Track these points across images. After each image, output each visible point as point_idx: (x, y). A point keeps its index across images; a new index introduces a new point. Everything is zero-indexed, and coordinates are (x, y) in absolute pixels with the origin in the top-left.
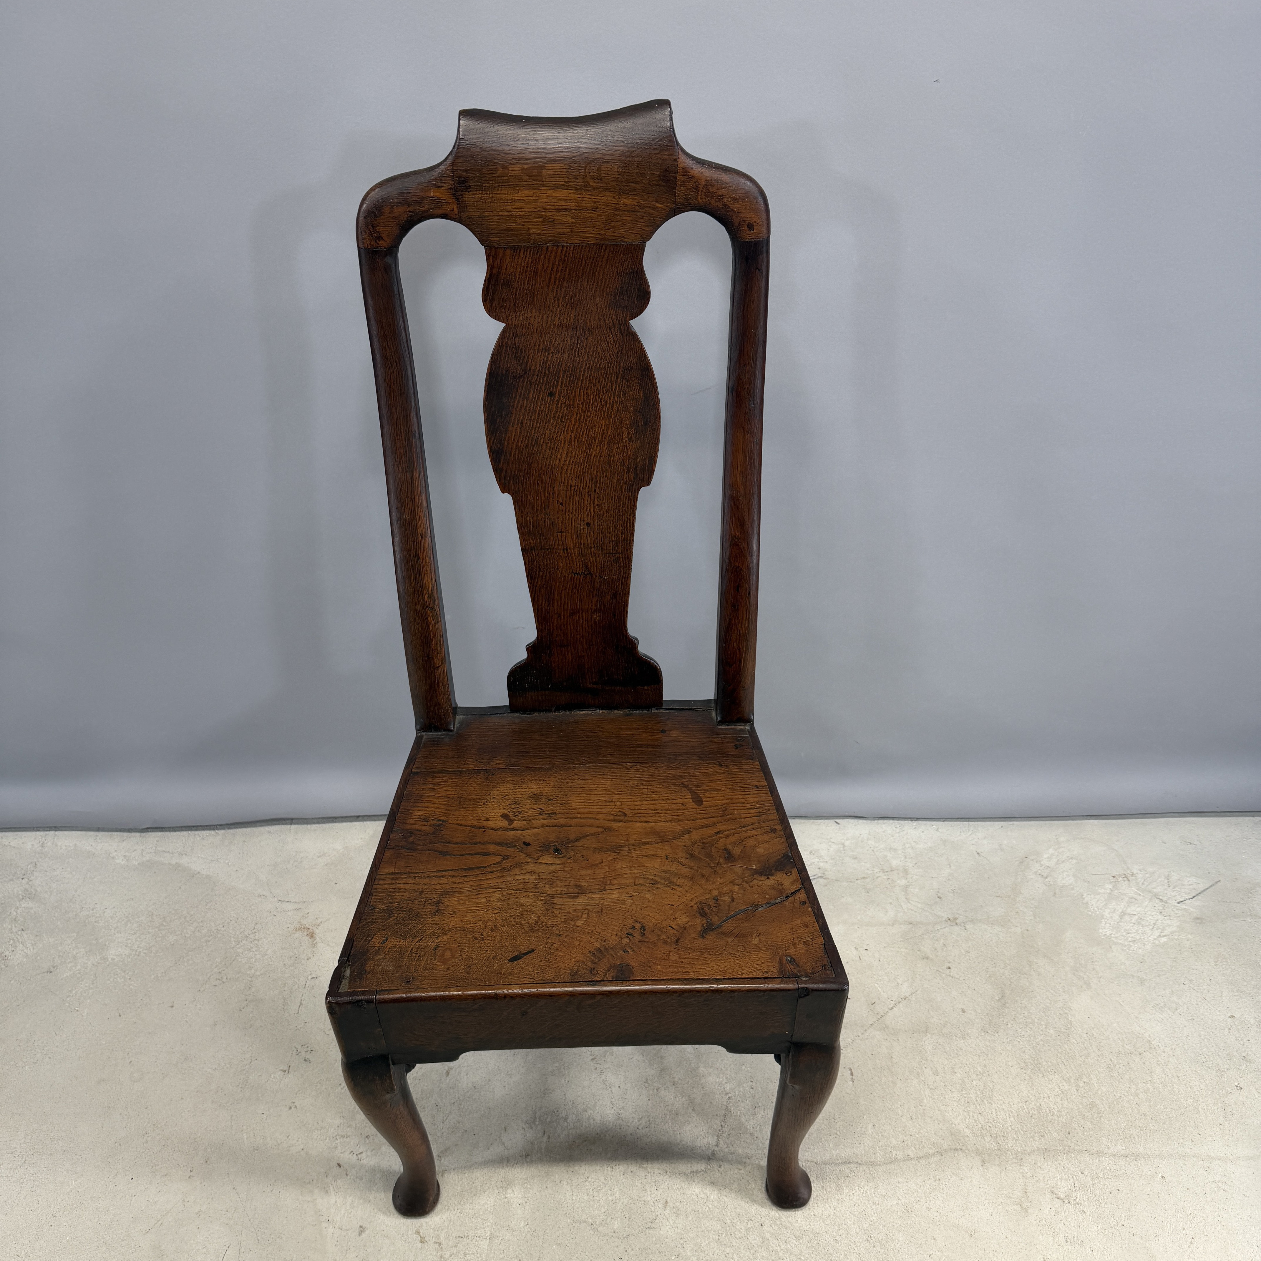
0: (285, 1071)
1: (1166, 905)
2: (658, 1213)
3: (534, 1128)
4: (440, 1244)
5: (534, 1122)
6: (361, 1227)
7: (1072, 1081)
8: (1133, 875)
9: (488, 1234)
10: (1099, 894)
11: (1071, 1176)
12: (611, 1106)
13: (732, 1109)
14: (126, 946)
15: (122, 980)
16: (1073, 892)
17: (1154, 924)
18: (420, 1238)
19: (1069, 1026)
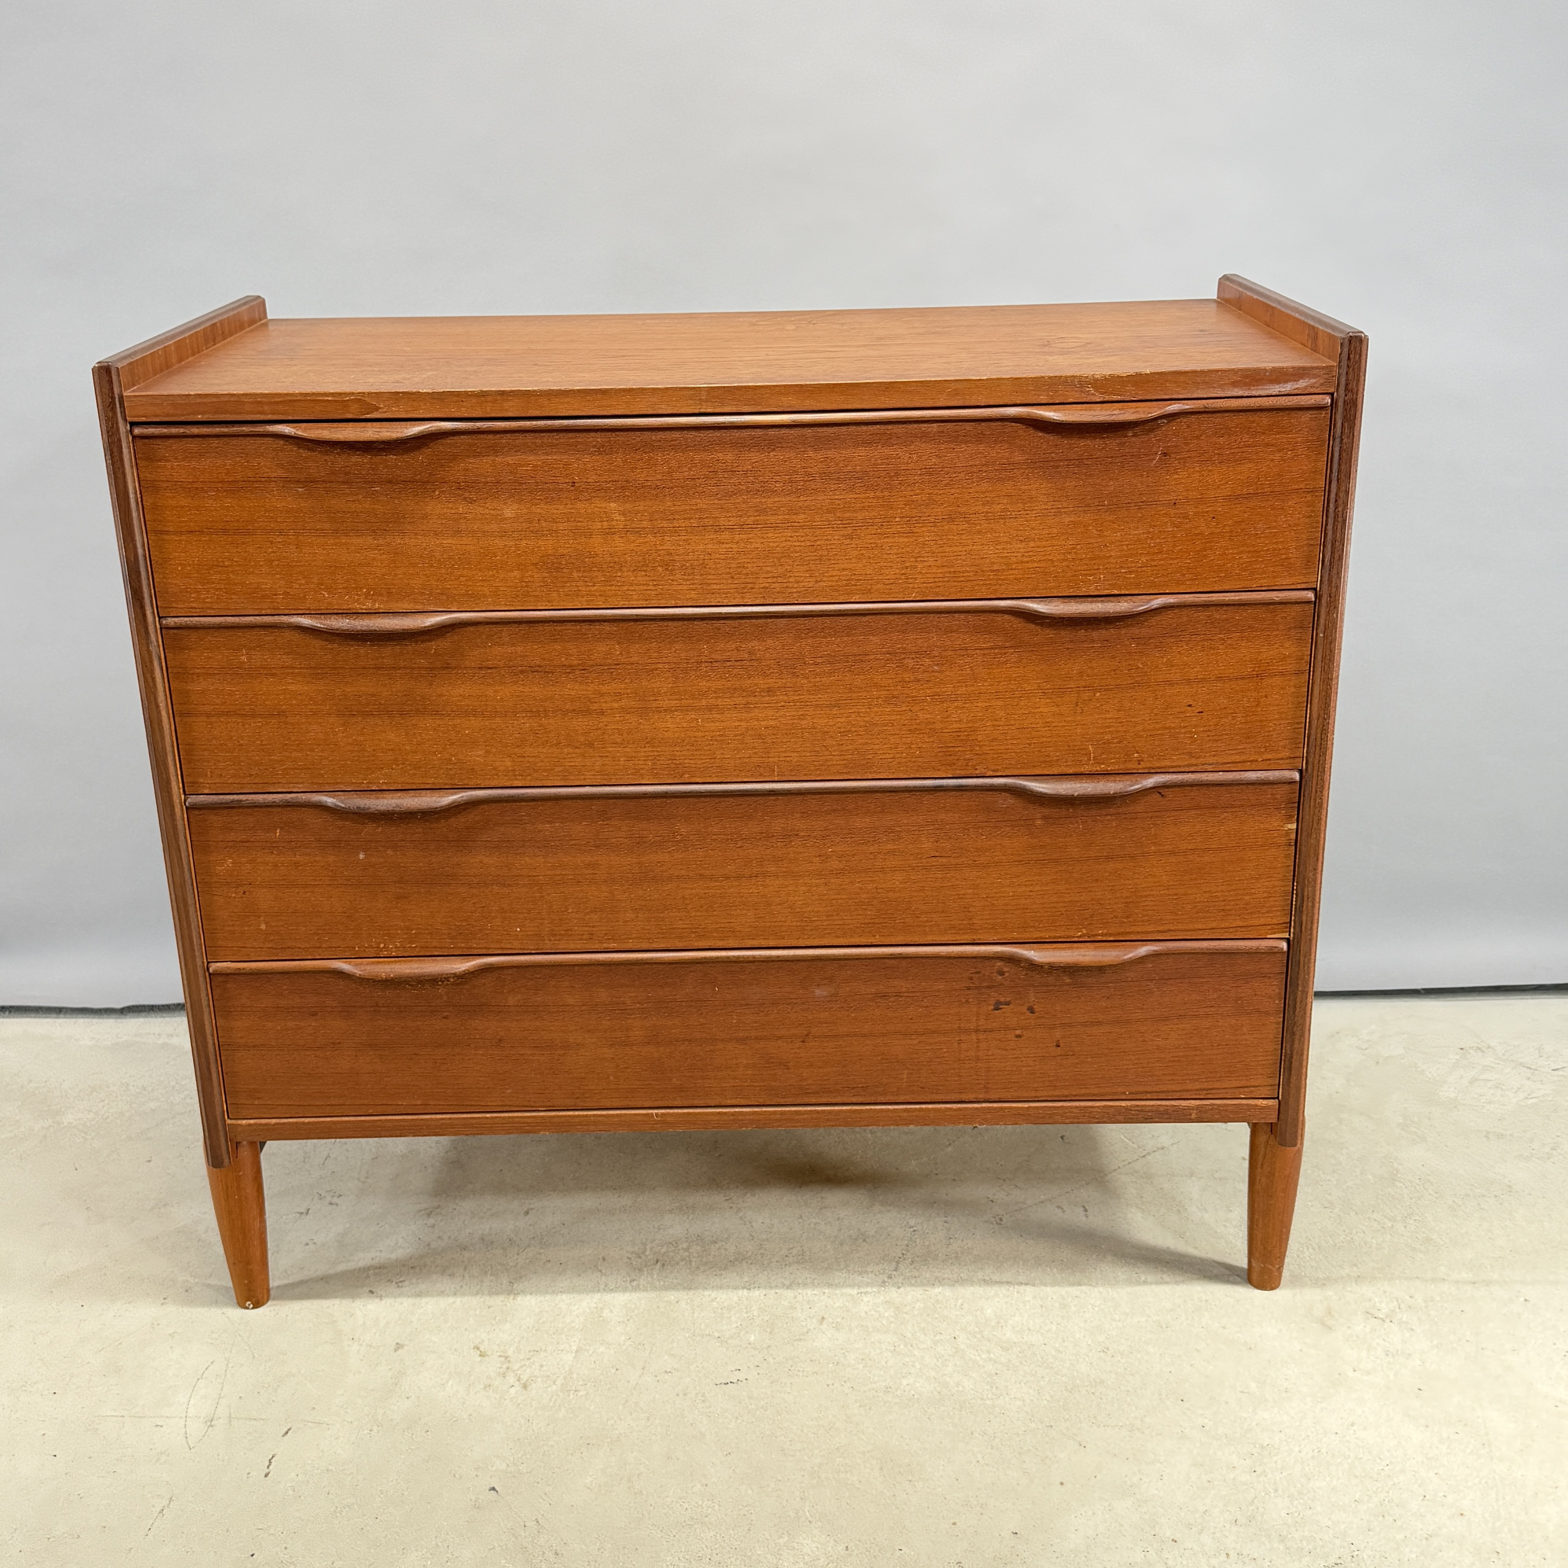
0: (302, 1213)
1: (1536, 1072)
2: (812, 1328)
3: (644, 1258)
4: (506, 1357)
5: (644, 1252)
6: (397, 1344)
7: (1399, 1218)
8: (1489, 1047)
9: (574, 1348)
10: (1440, 1063)
11: (1395, 1300)
12: (751, 1238)
13: (918, 1240)
14: (89, 1111)
15: (82, 1140)
16: (1403, 1061)
17: (1519, 1089)
18: (479, 1352)
19: (1395, 1173)
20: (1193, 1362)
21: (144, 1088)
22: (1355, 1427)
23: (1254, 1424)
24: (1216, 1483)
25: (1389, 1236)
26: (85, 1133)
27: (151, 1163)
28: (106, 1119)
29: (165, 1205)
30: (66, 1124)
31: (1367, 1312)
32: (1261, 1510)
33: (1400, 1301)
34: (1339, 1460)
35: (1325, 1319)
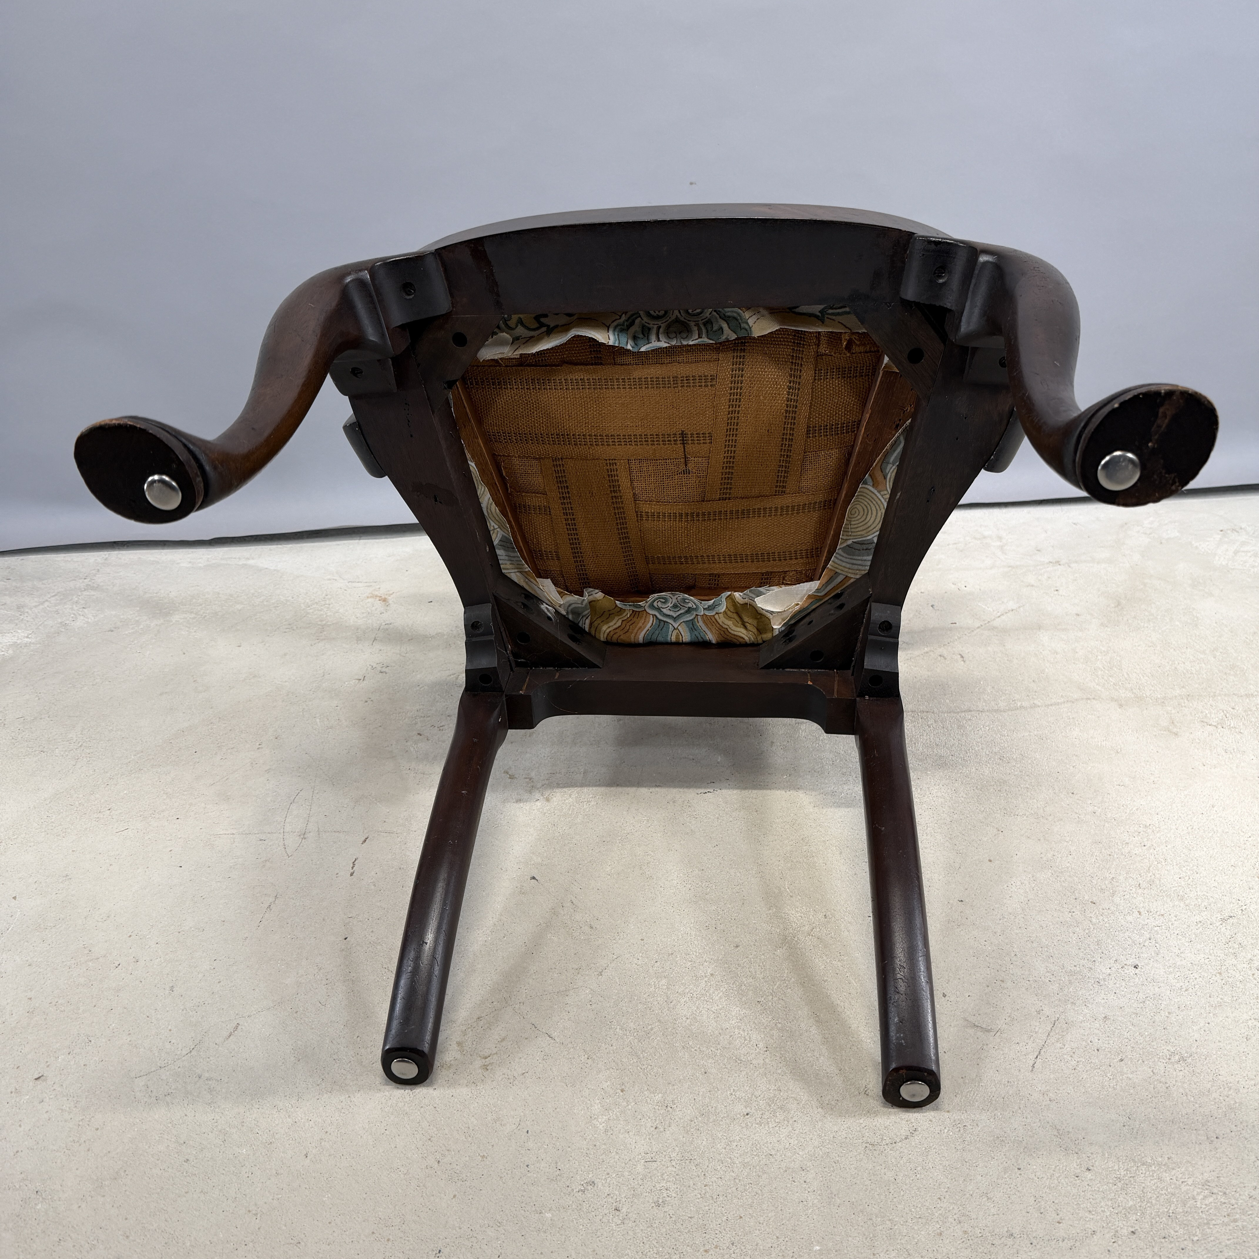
20: (1074, 764)
21: (231, 595)
22: (1215, 809)
23: (1134, 809)
24: (1115, 856)
25: (1203, 665)
26: (189, 628)
27: (241, 648)
28: (204, 618)
29: (254, 677)
30: (174, 621)
31: (1202, 721)
32: (1158, 876)
33: (1225, 712)
34: (1210, 835)
35: (1171, 727)
